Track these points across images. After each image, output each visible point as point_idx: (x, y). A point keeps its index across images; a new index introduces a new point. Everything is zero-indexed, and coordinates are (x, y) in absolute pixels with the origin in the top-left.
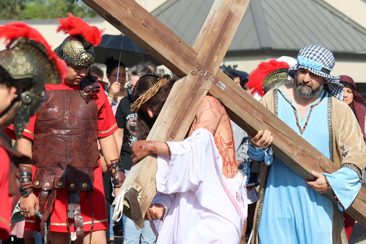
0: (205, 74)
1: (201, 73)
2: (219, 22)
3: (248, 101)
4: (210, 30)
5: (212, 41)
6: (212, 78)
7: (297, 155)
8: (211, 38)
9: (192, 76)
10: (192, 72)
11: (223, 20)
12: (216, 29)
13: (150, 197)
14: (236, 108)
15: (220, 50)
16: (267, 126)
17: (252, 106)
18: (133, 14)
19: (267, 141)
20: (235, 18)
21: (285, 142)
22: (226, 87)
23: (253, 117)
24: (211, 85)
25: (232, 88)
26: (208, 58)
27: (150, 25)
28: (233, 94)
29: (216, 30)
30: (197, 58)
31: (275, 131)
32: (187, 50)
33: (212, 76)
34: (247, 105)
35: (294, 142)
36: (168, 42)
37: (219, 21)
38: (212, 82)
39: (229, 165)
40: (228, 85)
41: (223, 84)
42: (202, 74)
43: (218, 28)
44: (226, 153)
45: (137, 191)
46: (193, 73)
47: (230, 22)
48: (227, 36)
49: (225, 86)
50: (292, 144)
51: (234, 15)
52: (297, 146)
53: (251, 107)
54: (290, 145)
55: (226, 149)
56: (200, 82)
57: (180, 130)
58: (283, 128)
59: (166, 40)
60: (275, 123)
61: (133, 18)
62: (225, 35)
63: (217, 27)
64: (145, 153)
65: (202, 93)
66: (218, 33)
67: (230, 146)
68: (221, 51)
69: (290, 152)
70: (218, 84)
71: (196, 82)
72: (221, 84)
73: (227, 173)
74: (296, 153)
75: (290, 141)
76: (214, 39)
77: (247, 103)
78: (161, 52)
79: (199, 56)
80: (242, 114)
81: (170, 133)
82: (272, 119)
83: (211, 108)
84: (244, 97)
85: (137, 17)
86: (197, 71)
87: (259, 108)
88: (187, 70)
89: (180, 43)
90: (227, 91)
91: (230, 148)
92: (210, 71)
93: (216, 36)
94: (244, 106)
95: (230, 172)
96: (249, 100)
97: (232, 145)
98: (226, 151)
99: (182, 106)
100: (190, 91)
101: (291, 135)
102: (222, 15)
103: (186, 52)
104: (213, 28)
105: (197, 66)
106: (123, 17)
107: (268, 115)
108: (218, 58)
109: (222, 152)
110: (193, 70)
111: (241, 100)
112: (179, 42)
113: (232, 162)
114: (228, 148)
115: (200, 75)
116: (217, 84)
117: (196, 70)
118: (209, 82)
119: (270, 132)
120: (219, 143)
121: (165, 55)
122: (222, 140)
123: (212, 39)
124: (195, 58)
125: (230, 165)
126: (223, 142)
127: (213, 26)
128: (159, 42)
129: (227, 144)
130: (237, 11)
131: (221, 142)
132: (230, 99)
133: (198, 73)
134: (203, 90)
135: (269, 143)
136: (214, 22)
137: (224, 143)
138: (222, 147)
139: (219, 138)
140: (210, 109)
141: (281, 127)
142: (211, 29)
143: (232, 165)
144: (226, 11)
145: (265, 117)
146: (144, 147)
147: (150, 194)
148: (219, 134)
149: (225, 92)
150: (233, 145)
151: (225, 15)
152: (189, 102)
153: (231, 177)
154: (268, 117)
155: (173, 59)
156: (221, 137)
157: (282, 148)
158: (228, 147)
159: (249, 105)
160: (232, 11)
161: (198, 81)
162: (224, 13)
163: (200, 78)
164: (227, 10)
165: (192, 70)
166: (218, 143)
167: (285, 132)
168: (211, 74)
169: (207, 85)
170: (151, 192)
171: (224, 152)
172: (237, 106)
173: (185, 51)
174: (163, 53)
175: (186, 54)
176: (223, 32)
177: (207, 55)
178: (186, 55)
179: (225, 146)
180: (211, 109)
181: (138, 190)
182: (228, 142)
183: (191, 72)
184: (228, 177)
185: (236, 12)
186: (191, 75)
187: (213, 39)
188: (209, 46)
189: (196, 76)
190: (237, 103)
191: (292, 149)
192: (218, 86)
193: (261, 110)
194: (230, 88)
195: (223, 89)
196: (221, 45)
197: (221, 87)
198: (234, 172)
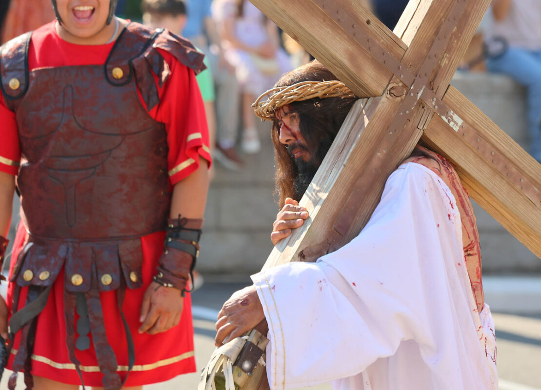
0: (419, 95)
1: (411, 91)
3: (508, 155)
6: (434, 103)
8: (438, 14)
9: (391, 98)
10: (390, 90)
14: (482, 172)
15: (456, 42)
17: (517, 167)
22: (463, 123)
23: (519, 191)
24: (430, 118)
25: (476, 127)
28: (478, 140)
30: (404, 58)
32: (382, 41)
33: (435, 99)
34: (507, 166)
36: (343, 20)
38: (432, 112)
40: (467, 119)
41: (456, 117)
42: (412, 95)
46: (392, 91)
49: (460, 121)
53: (514, 170)
56: (408, 112)
65: (409, 137)
66: (452, 2)
67: (469, 253)
68: (457, 44)
70: (447, 118)
71: (400, 111)
72: (452, 117)
76: (443, 17)
77: (507, 161)
79: (408, 54)
80: (495, 185)
84: (500, 147)
86: (403, 86)
87: (534, 172)
88: (380, 86)
89: (369, 25)
90: (465, 134)
91: (469, 255)
92: (430, 88)
93: (447, 10)
94: (500, 167)
97: (475, 248)
100: (383, 130)
103: (381, 45)
105: (402, 76)
108: (450, 59)
110: (394, 85)
111: (493, 154)
112: (368, 22)
113: (473, 284)
114: (465, 257)
115: (408, 97)
116: (444, 118)
117: (401, 84)
118: (426, 112)
121: (334, 50)
123: (440, 15)
124: (400, 59)
132: (469, 151)
133: (404, 91)
134: (413, 130)
143: (475, 290)
149: (459, 135)
150: (478, 247)
158: (466, 254)
159: (511, 165)
161: (403, 110)
165: (391, 86)
168: (433, 95)
169: (422, 120)
172: (484, 168)
173: (377, 42)
175: (381, 48)
177: (425, 51)
178: (381, 50)
182: (465, 243)
183: (388, 88)
186: (388, 96)
187: (442, 15)
188: (432, 31)
189: (399, 98)
190: (485, 161)
192: (446, 121)
193: (536, 176)
194: (471, 126)
195: (456, 129)
196: (457, 28)
197: (451, 124)
198: (478, 305)
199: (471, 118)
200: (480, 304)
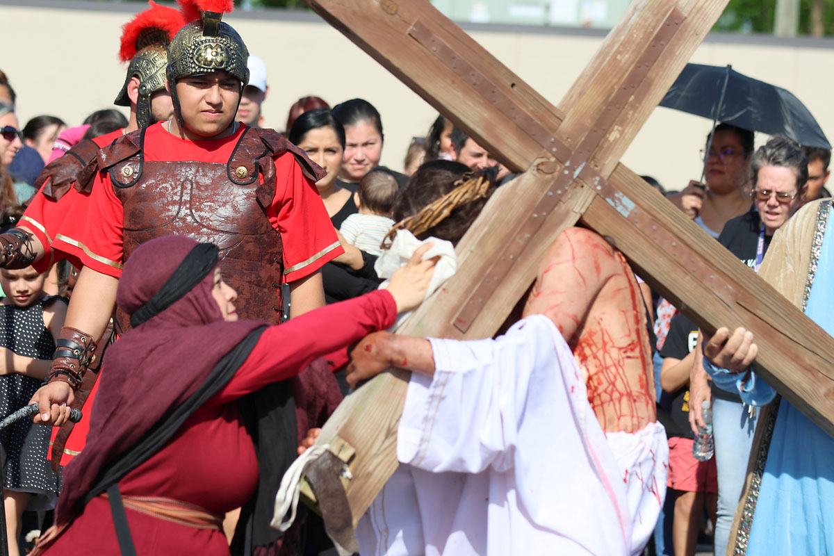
0: (577, 173)
1: (567, 168)
2: (638, 40)
3: (695, 247)
4: (608, 58)
5: (609, 87)
6: (596, 183)
7: (827, 395)
8: (609, 80)
9: (538, 175)
10: (538, 165)
11: (652, 33)
12: (627, 56)
13: (379, 476)
14: (657, 265)
15: (631, 112)
16: (746, 316)
17: (706, 260)
18: (385, 7)
19: (738, 355)
20: (689, 29)
21: (796, 359)
22: (635, 208)
23: (707, 289)
24: (590, 200)
25: (654, 213)
26: (593, 131)
27: (432, 39)
28: (655, 227)
29: (625, 58)
30: (559, 130)
31: (765, 330)
32: (531, 108)
33: (598, 178)
34: (693, 259)
35: (821, 361)
36: (478, 83)
37: (638, 36)
38: (594, 193)
39: (625, 399)
40: (642, 203)
41: (626, 201)
42: (567, 172)
43: (632, 53)
44: (617, 370)
45: (340, 460)
46: (541, 167)
47: (673, 39)
48: (657, 75)
49: (631, 205)
50: (816, 367)
51: (685, 22)
52: (828, 371)
53: (702, 264)
54: (809, 370)
55: (616, 362)
56: (559, 192)
57: (485, 312)
58: (793, 325)
59: (474, 79)
60: (770, 308)
61: (387, 18)
62: (651, 74)
63: (630, 52)
64: (376, 365)
65: (561, 220)
66: (630, 66)
67: (629, 354)
68: (633, 115)
69: (806, 385)
70: (613, 201)
71: (550, 190)
72: (620, 200)
73: (619, 419)
74: (823, 391)
75: (809, 359)
76: (616, 83)
77: (693, 254)
78: (454, 108)
79: (566, 125)
80: (675, 280)
81: (456, 316)
82: (765, 297)
83: (574, 258)
84: (685, 238)
85: (396, 16)
86: (555, 162)
87: (729, 268)
88: (525, 160)
89: (515, 89)
90: (637, 220)
91: (628, 357)
92: (592, 166)
93: (623, 75)
94: (683, 260)
95: (629, 418)
96: (701, 245)
97: (637, 350)
98: (617, 366)
99: (498, 251)
100: (526, 212)
101: (815, 341)
102: (650, 20)
103: (529, 114)
104: (618, 52)
105: (554, 150)
106: (354, 13)
107: (753, 287)
108: (622, 133)
109: (607, 368)
110: (544, 160)
111: (674, 244)
112: (513, 85)
113: (634, 393)
114: (623, 358)
115: (562, 175)
116: (609, 200)
117: (553, 159)
118: (585, 193)
119: (749, 335)
120: (600, 345)
121: (465, 117)
122: (606, 338)
123: (611, 81)
124: (554, 130)
125: (629, 400)
126: (610, 344)
127: (619, 47)
128: (454, 82)
129: (620, 349)
130: (698, 12)
131: (605, 343)
132: (642, 239)
133: (556, 167)
134: (567, 213)
135: (745, 362)
136: (622, 38)
137: (613, 347)
138: (607, 355)
139: (600, 333)
140: (568, 261)
141: (787, 320)
142: (611, 54)
143: (635, 401)
144: (664, 10)
145: (742, 291)
146: (374, 349)
147: (379, 468)
148: (599, 323)
149: (629, 222)
150: (641, 350)
151: (658, 22)
152: (521, 242)
153: (630, 429)
154: (751, 291)
155: (489, 127)
156: (604, 332)
157: (785, 376)
158: (624, 355)
159: (699, 259)
160: (683, 13)
161: (554, 189)
162: (657, 14)
163: (561, 182)
164: (667, 7)
165: (539, 161)
166: (596, 347)
167: (798, 335)
168: (595, 174)
169: (579, 202)
170: (382, 465)
171: (613, 369)
172: (661, 260)
173: (524, 110)
174: (459, 112)
175: (528, 116)
176: (647, 64)
177: (589, 123)
178: (528, 119)
179: (614, 353)
180: (571, 263)
181: (345, 456)
182: (624, 342)
183: (536, 163)
184: (621, 427)
185: (692, 15)
186: (535, 172)
187: (615, 81)
188: (600, 100)
189: (549, 176)
190: (663, 253)
191: (813, 378)
192: (613, 204)
193: (732, 273)
194: (647, 211)
195: (626, 214)
196: (635, 97)
197: (619, 209)
198: (640, 419)
199: (648, 202)
200: (643, 418)
